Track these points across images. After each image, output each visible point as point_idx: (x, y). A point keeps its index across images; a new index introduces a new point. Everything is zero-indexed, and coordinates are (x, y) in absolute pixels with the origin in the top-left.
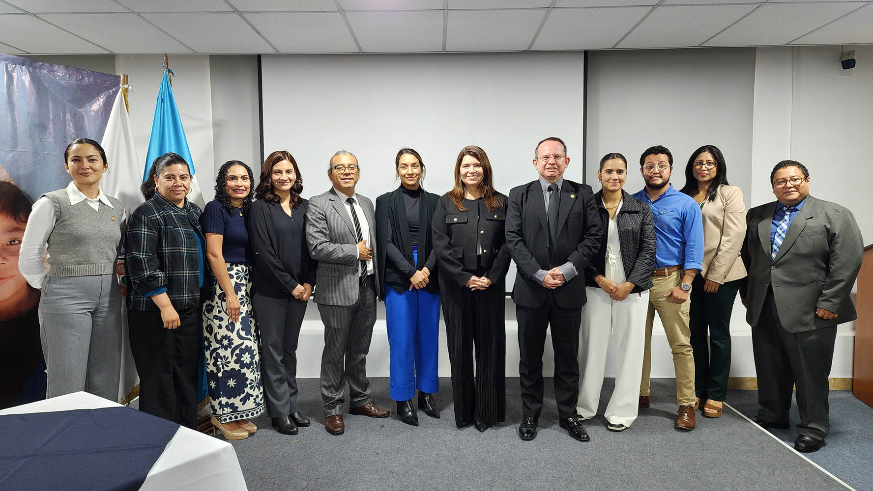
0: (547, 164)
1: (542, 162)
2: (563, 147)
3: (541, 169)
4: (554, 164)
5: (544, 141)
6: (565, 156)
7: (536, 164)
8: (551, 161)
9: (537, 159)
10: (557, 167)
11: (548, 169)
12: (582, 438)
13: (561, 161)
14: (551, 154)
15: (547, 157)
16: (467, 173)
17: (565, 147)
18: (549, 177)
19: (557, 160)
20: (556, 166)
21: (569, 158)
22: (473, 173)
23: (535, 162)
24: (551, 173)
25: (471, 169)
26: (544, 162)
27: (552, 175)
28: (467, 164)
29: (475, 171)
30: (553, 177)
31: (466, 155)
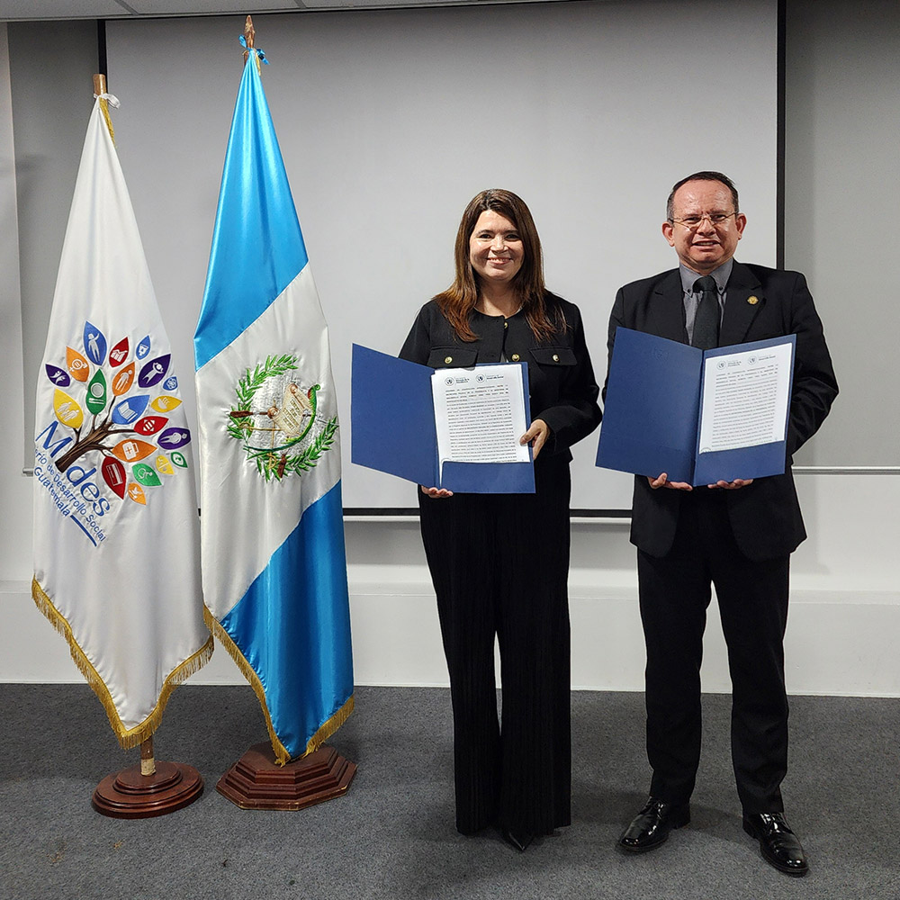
0: (697, 235)
1: (684, 230)
2: (730, 192)
3: (681, 244)
4: (712, 233)
5: (686, 180)
6: (736, 214)
7: (670, 233)
8: (705, 226)
9: (673, 221)
10: (717, 239)
11: (697, 244)
12: (788, 865)
13: (727, 225)
14: (704, 210)
15: (695, 218)
16: (489, 248)
17: (735, 193)
18: (702, 262)
19: (719, 225)
20: (715, 237)
21: (743, 218)
22: (502, 252)
23: (668, 229)
24: (704, 254)
25: (497, 243)
26: (688, 230)
27: (708, 257)
28: (487, 231)
29: (506, 248)
30: (710, 262)
31: (486, 209)
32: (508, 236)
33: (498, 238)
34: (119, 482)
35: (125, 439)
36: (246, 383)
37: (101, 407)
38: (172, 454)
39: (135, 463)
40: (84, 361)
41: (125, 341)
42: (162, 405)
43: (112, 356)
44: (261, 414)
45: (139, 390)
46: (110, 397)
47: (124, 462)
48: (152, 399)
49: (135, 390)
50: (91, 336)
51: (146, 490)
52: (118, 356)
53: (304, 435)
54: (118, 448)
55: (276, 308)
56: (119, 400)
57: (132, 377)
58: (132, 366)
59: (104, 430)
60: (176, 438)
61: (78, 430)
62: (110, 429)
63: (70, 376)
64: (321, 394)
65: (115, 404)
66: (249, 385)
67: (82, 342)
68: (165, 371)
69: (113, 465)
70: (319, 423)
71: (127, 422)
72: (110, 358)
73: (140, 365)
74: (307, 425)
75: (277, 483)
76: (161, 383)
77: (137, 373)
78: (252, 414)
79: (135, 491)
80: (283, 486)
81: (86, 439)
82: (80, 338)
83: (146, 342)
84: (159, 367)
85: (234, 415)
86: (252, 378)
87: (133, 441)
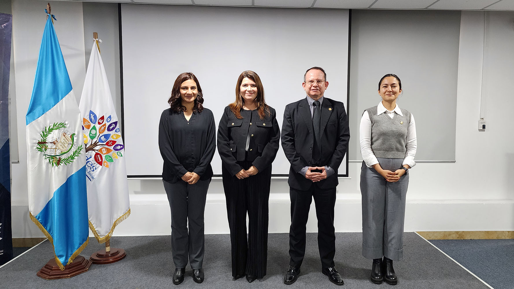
0: (312, 87)
1: (308, 85)
2: (323, 74)
3: (308, 90)
4: (317, 87)
5: (310, 69)
6: (325, 81)
7: (305, 86)
8: (315, 84)
9: (305, 82)
10: (319, 89)
11: (312, 90)
13: (322, 84)
14: (315, 79)
15: (312, 81)
16: (246, 90)
17: (325, 74)
18: (314, 96)
19: (319, 84)
21: (328, 83)
22: (251, 91)
23: (304, 85)
25: (249, 88)
26: (310, 85)
27: (315, 94)
28: (245, 84)
29: (252, 90)
30: (316, 96)
31: (245, 77)
32: (253, 86)
33: (249, 86)
34: (100, 161)
35: (103, 147)
36: (45, 132)
37: (94, 137)
38: (118, 152)
39: (106, 155)
40: (89, 123)
41: (103, 116)
42: (114, 137)
43: (99, 121)
44: (50, 143)
45: (107, 132)
46: (98, 134)
47: (102, 155)
48: (111, 135)
49: (106, 132)
50: (92, 115)
51: (109, 163)
52: (101, 121)
53: (69, 151)
54: (100, 150)
55: (58, 105)
56: (101, 135)
57: (105, 128)
58: (105, 124)
59: (96, 144)
60: (119, 147)
61: (86, 144)
62: (97, 144)
63: (84, 127)
64: (75, 137)
65: (100, 136)
66: (46, 132)
67: (88, 116)
68: (116, 126)
69: (98, 156)
70: (75, 147)
71: (103, 142)
72: (98, 122)
73: (108, 124)
74: (70, 147)
75: (56, 167)
76: (114, 130)
77: (107, 127)
78: (47, 143)
79: (105, 164)
80: (59, 169)
81: (88, 147)
82: (88, 115)
83: (110, 117)
84: (114, 125)
85: (39, 143)
86: (47, 130)
87: (105, 148)
